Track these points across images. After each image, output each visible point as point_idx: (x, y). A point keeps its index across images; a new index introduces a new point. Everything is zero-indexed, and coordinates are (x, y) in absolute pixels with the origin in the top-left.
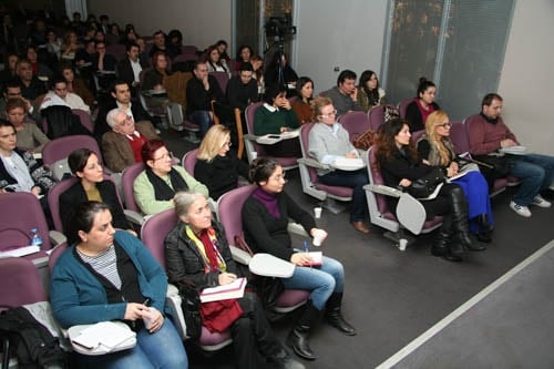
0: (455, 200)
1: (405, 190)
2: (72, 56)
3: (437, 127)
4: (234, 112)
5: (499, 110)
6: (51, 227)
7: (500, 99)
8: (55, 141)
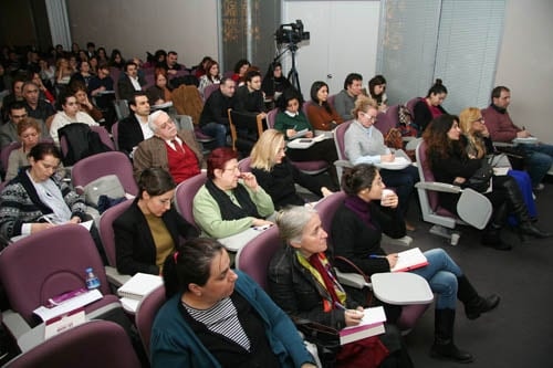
1: (463, 186)
2: (67, 80)
3: (473, 123)
5: (508, 100)
6: (106, 263)
7: (507, 90)
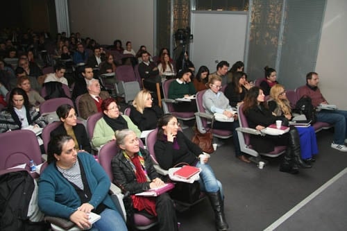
0: (293, 137)
4: (155, 85)
5: (317, 80)
8: (48, 101)
